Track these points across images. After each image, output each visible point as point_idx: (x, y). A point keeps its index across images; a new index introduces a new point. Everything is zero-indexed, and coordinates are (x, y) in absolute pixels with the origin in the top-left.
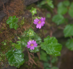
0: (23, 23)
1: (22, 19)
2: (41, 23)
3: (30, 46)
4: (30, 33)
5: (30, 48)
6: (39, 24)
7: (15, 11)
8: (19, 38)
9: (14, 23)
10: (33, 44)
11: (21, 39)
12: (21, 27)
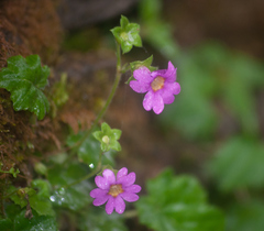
0: (61, 97)
1: (59, 79)
2: (164, 88)
3: (107, 194)
4: (105, 139)
5: (104, 206)
6: (155, 92)
7: (26, 42)
8: (41, 167)
9: (33, 89)
10: (121, 184)
11: (50, 171)
12: (54, 114)
